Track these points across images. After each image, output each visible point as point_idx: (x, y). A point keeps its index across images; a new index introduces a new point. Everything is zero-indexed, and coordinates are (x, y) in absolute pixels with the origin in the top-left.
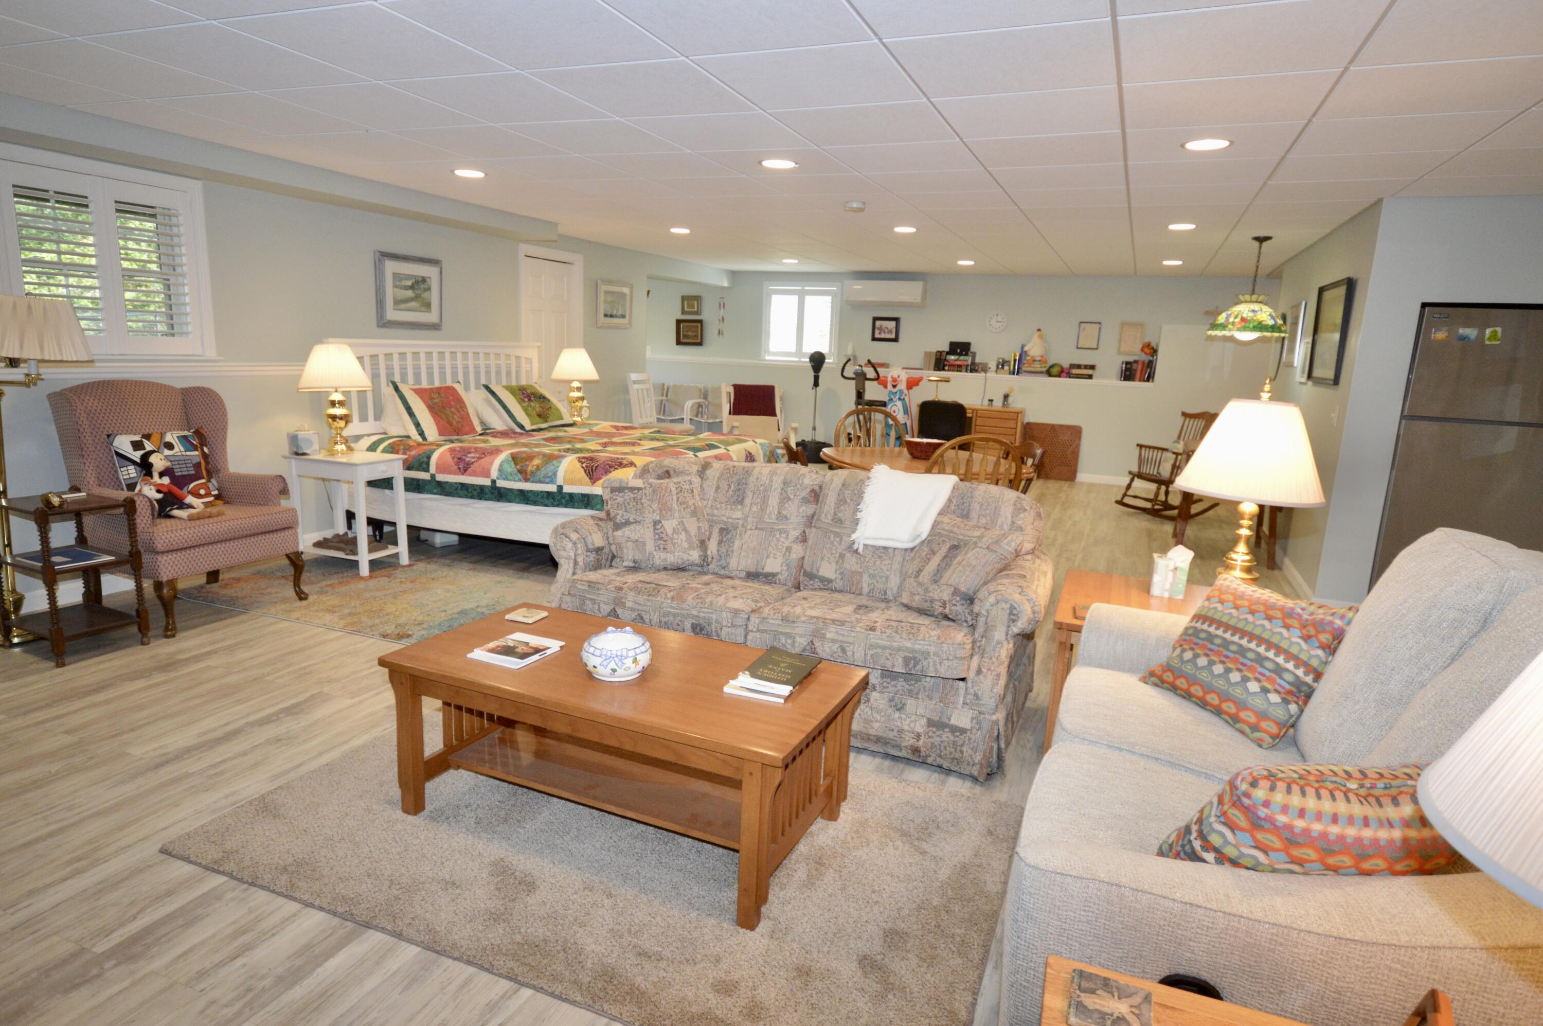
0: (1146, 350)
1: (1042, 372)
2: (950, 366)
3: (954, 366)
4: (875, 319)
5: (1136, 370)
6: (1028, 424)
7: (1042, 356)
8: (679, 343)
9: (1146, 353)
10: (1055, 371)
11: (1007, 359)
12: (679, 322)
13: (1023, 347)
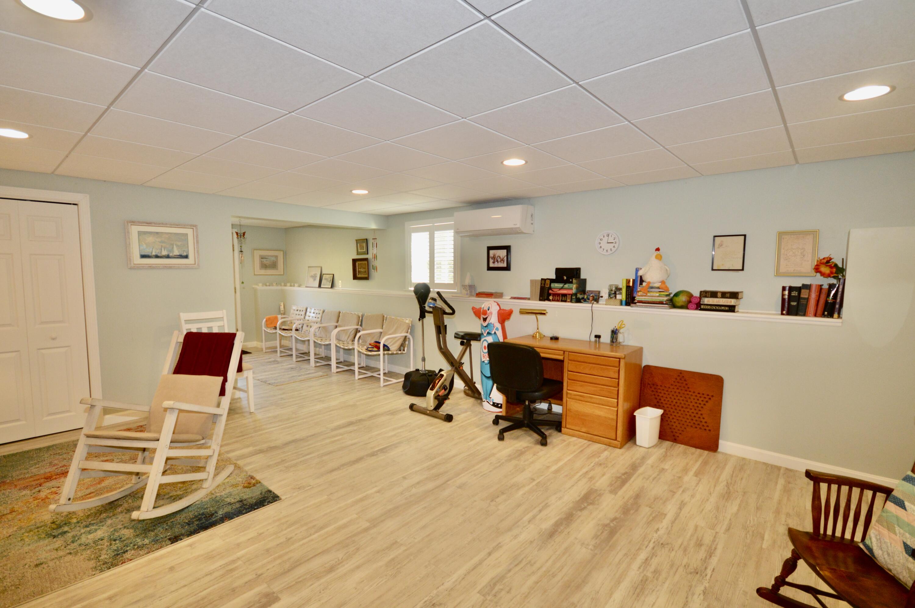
0: (826, 270)
1: (661, 303)
2: (554, 295)
3: (558, 295)
4: (489, 248)
5: (808, 299)
6: (647, 367)
7: (663, 282)
8: (355, 277)
9: (823, 274)
10: (682, 299)
11: (620, 287)
12: (354, 261)
13: (637, 270)
